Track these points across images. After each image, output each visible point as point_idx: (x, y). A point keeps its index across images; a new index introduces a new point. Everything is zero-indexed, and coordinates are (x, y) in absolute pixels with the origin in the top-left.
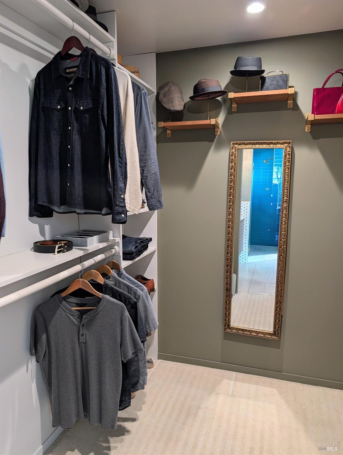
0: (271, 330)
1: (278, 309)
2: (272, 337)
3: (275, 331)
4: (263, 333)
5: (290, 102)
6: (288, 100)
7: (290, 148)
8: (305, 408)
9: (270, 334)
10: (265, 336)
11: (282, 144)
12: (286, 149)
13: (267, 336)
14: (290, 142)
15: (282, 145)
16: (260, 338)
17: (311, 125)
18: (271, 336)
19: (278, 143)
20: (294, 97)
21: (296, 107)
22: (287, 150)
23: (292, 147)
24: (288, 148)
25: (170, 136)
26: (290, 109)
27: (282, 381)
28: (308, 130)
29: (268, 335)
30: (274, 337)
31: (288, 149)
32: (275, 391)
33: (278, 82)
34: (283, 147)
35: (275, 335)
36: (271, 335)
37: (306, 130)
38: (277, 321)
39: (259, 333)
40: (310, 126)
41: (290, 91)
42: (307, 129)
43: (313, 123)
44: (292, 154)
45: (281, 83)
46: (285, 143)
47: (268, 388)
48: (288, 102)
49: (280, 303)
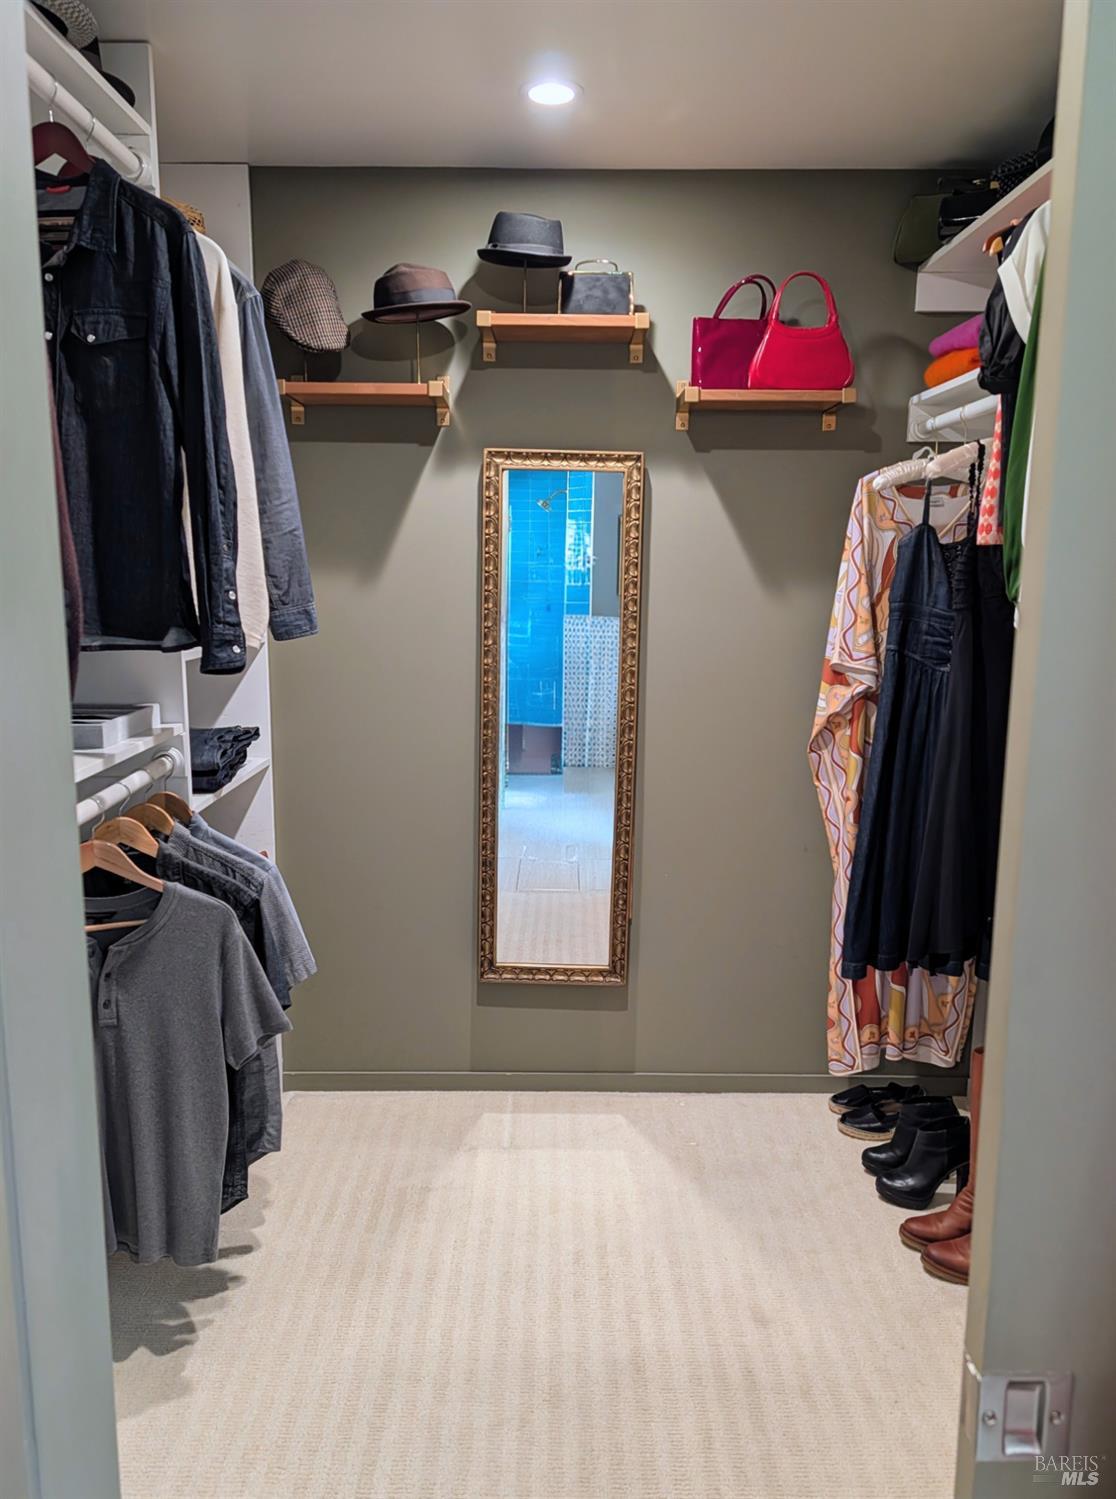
0: (603, 960)
1: (621, 902)
2: (608, 979)
3: (613, 962)
4: (582, 972)
5: (636, 348)
6: (630, 343)
7: (640, 474)
8: (697, 1145)
9: (600, 972)
10: (590, 978)
11: (619, 460)
12: (630, 476)
13: (595, 979)
14: (639, 457)
15: (619, 465)
16: (579, 987)
17: (690, 412)
18: (604, 977)
19: (609, 458)
20: (646, 336)
21: (651, 364)
22: (631, 478)
23: (645, 470)
24: (635, 472)
25: (302, 423)
26: (636, 366)
27: (635, 1094)
28: (683, 425)
29: (597, 975)
30: (613, 979)
31: (636, 476)
32: (620, 1119)
33: (606, 292)
34: (622, 469)
35: (615, 972)
36: (605, 974)
37: (678, 427)
38: (619, 934)
39: (574, 972)
40: (687, 415)
41: (639, 321)
42: (681, 422)
43: (696, 410)
44: (645, 490)
45: (613, 295)
46: (627, 458)
47: (602, 1116)
48: (632, 347)
49: (626, 885)
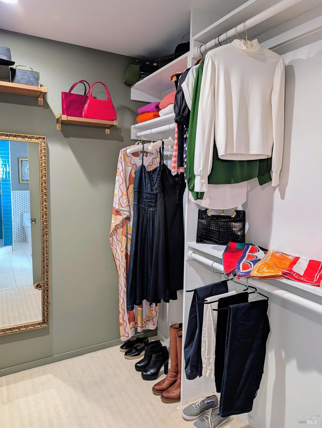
0: (40, 319)
1: (46, 297)
3: (44, 319)
4: (32, 325)
5: (40, 100)
7: (45, 144)
10: (35, 327)
11: (36, 138)
14: (44, 138)
18: (41, 325)
19: (32, 137)
21: (46, 105)
22: (42, 145)
26: (41, 106)
28: (59, 128)
29: (38, 325)
30: (44, 325)
34: (38, 142)
35: (45, 322)
37: (58, 128)
38: (46, 308)
39: (28, 326)
40: (61, 125)
41: (43, 90)
42: (58, 127)
44: (47, 149)
45: (32, 79)
46: (39, 138)
49: (47, 291)
